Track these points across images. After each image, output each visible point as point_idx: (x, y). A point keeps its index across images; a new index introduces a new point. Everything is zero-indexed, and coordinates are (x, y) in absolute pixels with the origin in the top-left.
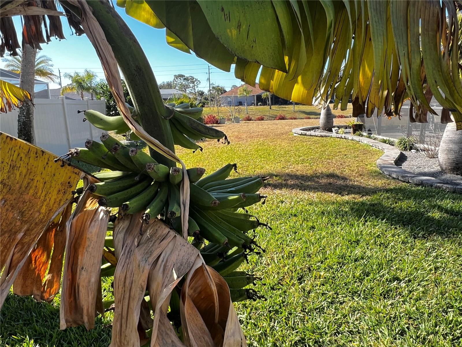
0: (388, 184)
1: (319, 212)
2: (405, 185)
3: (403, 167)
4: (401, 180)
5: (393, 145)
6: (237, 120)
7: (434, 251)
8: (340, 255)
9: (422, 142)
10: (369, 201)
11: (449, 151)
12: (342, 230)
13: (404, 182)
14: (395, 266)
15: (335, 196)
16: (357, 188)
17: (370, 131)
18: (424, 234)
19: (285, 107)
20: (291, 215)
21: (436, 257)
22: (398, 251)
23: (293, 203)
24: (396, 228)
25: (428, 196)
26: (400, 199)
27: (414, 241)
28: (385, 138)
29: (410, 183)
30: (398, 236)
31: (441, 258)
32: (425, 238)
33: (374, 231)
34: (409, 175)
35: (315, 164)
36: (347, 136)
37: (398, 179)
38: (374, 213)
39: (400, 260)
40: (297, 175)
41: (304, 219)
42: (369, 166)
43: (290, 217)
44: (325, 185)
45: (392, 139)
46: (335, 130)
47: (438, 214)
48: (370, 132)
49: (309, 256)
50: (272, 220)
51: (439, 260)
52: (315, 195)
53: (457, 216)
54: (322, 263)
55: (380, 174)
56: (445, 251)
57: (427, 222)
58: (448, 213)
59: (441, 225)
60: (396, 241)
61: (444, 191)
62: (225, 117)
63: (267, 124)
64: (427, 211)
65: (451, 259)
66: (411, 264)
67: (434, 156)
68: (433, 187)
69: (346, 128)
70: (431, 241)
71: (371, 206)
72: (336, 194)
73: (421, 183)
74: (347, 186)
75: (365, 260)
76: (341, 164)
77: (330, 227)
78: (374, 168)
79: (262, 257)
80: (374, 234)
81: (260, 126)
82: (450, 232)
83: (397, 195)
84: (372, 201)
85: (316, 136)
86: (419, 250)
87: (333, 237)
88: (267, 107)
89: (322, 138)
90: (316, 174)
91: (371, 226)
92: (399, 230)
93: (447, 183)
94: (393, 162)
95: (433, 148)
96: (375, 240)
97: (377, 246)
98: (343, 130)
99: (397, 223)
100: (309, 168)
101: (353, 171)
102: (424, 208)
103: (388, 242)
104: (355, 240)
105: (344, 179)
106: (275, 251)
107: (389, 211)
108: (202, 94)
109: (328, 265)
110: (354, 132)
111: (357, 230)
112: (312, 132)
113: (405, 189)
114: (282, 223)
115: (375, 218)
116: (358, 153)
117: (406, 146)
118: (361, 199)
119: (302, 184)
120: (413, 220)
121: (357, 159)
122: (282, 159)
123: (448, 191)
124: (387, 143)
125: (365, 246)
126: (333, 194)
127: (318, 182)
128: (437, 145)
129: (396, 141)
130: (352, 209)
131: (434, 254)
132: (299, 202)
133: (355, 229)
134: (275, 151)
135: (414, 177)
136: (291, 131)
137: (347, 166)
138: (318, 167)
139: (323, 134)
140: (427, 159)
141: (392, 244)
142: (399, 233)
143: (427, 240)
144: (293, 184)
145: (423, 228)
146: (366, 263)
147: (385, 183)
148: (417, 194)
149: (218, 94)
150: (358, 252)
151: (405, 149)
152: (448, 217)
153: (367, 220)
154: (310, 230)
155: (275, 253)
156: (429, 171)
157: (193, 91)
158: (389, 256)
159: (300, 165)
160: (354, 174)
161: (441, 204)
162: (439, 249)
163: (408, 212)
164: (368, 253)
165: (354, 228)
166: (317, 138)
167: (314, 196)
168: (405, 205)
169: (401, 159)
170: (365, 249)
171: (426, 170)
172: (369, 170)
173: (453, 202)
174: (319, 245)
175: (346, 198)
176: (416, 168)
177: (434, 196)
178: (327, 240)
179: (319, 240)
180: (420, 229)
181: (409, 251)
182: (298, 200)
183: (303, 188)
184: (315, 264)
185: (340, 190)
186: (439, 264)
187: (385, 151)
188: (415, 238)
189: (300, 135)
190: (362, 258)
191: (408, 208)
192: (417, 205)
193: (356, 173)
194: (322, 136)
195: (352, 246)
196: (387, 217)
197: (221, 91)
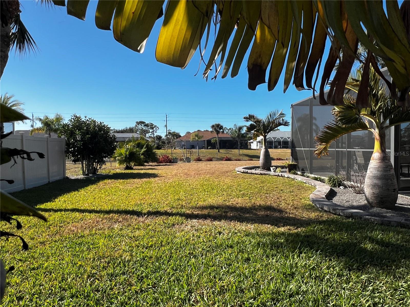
0: (321, 217)
1: (255, 243)
2: (337, 218)
3: (333, 201)
4: (333, 213)
5: (324, 182)
6: (188, 160)
7: (370, 285)
8: (274, 290)
9: (349, 179)
10: (303, 232)
11: (374, 186)
12: (276, 262)
13: (335, 214)
14: (332, 302)
15: (271, 228)
16: (292, 220)
17: (304, 170)
18: (359, 266)
19: (232, 151)
20: (228, 246)
21: (373, 291)
22: (334, 285)
23: (230, 234)
24: (330, 260)
25: (358, 228)
26: (332, 230)
27: (350, 274)
28: (316, 176)
29: (341, 215)
30: (333, 269)
31: (378, 293)
32: (360, 270)
33: (309, 262)
34: (339, 208)
35: (254, 198)
36: (283, 174)
37: (330, 212)
38: (308, 245)
39: (337, 295)
40: (237, 208)
41: (240, 250)
42: (303, 200)
43: (226, 249)
44: (262, 216)
45: (323, 178)
46: (273, 169)
47: (370, 245)
48: (303, 172)
49: (242, 291)
50: (208, 251)
51: (377, 295)
52: (253, 226)
53: (387, 247)
54: (254, 300)
55: (314, 207)
56: (381, 285)
57: (360, 253)
58: (379, 245)
59: (374, 257)
60: (331, 274)
61: (373, 223)
62: (177, 157)
63: (214, 164)
64: (359, 242)
65: (388, 293)
66: (349, 300)
67: (360, 192)
68: (362, 220)
69: (283, 168)
70: (366, 274)
71: (306, 237)
72: (272, 225)
73: (351, 216)
74: (283, 218)
75: (300, 296)
76: (278, 198)
77: (265, 259)
78: (308, 202)
79: (192, 293)
80: (309, 266)
82: (383, 264)
83: (330, 226)
84: (307, 232)
85: (257, 174)
86: (355, 284)
87: (268, 269)
88: (216, 151)
89: (262, 176)
90: (255, 206)
91: (306, 258)
92: (334, 262)
93: (375, 216)
94: (325, 196)
95: (359, 185)
96: (310, 273)
97: (312, 279)
98: (280, 169)
99: (331, 255)
100: (249, 201)
101: (288, 204)
102: (356, 239)
103: (323, 275)
104: (290, 273)
105: (280, 211)
106: (206, 286)
107: (323, 243)
108: (159, 138)
109: (261, 302)
110: (289, 172)
111: (291, 262)
112: (253, 171)
113: (337, 221)
114: (218, 255)
115: (310, 250)
116: (293, 189)
117: (336, 183)
118: (296, 231)
119: (241, 216)
120: (346, 251)
121: (292, 194)
122: (224, 193)
123: (377, 223)
124: (319, 181)
125: (300, 279)
126: (269, 226)
127: (256, 214)
128: (362, 183)
129: (326, 179)
130: (287, 240)
131: (371, 288)
132: (237, 233)
133: (290, 261)
134: (218, 186)
135: (344, 210)
136: (235, 170)
137: (283, 200)
138: (257, 200)
139: (262, 172)
140: (354, 194)
141: (328, 277)
142: (333, 265)
143: (362, 272)
144: (232, 216)
145: (357, 260)
146: (301, 298)
147: (318, 215)
148: (348, 225)
149: (174, 138)
150: (293, 286)
151: (335, 186)
152: (379, 248)
153: (302, 252)
154: (245, 262)
155: (206, 288)
156: (357, 204)
157: (152, 136)
158: (325, 291)
159: (240, 199)
160: (290, 207)
161: (371, 236)
162: (375, 282)
163: (341, 243)
164: (304, 288)
165: (288, 261)
166: (257, 175)
167: (251, 227)
168: (338, 237)
169: (331, 195)
170: (299, 283)
171: (355, 204)
172: (303, 204)
173: (383, 234)
174: (253, 279)
175: (282, 229)
176: (345, 202)
177: (364, 228)
178: (261, 272)
179: (253, 273)
180: (354, 261)
181: (345, 285)
182: (236, 231)
183: (241, 220)
184: (248, 301)
185: (276, 222)
186: (377, 299)
187: (317, 187)
188: (350, 270)
189: (242, 173)
190: (298, 294)
191: (340, 239)
192: (349, 236)
193: (291, 206)
194: (261, 174)
195: (287, 280)
196: (321, 248)
197: (177, 136)
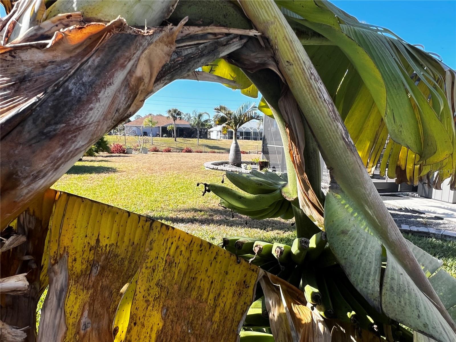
6: (145, 151)
15: (261, 232)
19: (190, 141)
46: (244, 166)
48: (274, 169)
52: (243, 231)
62: (132, 147)
63: (176, 156)
69: (252, 164)
72: (261, 229)
81: (170, 158)
88: (172, 139)
98: (250, 166)
110: (261, 169)
112: (223, 167)
119: (227, 219)
126: (258, 230)
136: (202, 165)
144: (219, 220)
175: (272, 234)
183: (230, 224)
185: (263, 226)
189: (212, 169)
